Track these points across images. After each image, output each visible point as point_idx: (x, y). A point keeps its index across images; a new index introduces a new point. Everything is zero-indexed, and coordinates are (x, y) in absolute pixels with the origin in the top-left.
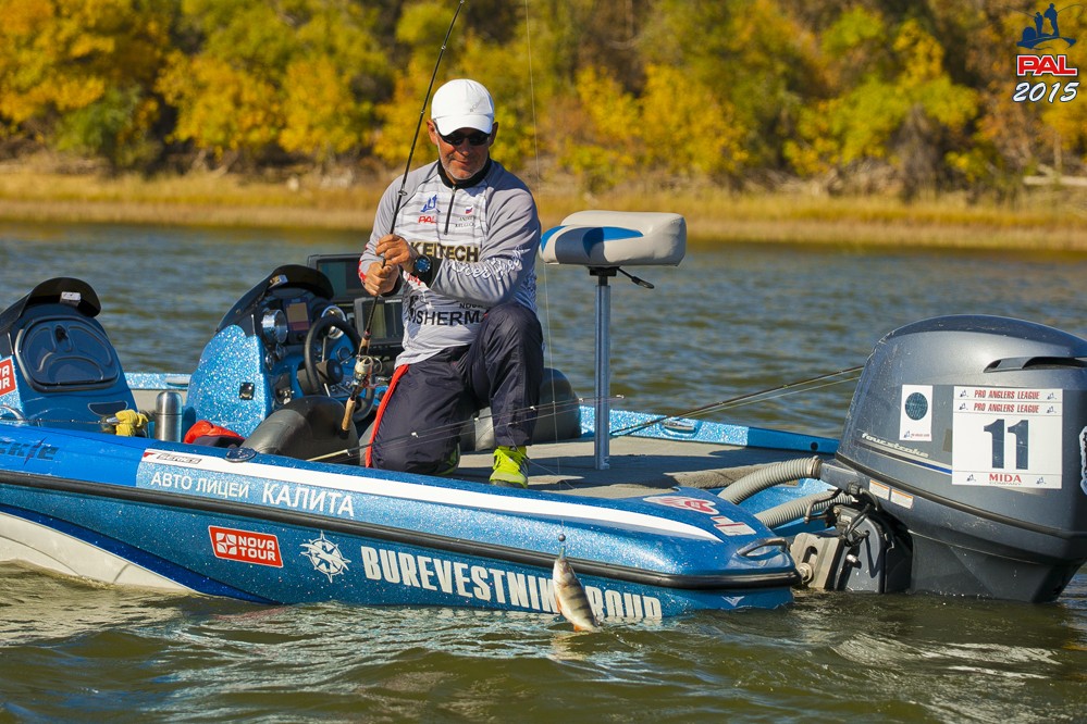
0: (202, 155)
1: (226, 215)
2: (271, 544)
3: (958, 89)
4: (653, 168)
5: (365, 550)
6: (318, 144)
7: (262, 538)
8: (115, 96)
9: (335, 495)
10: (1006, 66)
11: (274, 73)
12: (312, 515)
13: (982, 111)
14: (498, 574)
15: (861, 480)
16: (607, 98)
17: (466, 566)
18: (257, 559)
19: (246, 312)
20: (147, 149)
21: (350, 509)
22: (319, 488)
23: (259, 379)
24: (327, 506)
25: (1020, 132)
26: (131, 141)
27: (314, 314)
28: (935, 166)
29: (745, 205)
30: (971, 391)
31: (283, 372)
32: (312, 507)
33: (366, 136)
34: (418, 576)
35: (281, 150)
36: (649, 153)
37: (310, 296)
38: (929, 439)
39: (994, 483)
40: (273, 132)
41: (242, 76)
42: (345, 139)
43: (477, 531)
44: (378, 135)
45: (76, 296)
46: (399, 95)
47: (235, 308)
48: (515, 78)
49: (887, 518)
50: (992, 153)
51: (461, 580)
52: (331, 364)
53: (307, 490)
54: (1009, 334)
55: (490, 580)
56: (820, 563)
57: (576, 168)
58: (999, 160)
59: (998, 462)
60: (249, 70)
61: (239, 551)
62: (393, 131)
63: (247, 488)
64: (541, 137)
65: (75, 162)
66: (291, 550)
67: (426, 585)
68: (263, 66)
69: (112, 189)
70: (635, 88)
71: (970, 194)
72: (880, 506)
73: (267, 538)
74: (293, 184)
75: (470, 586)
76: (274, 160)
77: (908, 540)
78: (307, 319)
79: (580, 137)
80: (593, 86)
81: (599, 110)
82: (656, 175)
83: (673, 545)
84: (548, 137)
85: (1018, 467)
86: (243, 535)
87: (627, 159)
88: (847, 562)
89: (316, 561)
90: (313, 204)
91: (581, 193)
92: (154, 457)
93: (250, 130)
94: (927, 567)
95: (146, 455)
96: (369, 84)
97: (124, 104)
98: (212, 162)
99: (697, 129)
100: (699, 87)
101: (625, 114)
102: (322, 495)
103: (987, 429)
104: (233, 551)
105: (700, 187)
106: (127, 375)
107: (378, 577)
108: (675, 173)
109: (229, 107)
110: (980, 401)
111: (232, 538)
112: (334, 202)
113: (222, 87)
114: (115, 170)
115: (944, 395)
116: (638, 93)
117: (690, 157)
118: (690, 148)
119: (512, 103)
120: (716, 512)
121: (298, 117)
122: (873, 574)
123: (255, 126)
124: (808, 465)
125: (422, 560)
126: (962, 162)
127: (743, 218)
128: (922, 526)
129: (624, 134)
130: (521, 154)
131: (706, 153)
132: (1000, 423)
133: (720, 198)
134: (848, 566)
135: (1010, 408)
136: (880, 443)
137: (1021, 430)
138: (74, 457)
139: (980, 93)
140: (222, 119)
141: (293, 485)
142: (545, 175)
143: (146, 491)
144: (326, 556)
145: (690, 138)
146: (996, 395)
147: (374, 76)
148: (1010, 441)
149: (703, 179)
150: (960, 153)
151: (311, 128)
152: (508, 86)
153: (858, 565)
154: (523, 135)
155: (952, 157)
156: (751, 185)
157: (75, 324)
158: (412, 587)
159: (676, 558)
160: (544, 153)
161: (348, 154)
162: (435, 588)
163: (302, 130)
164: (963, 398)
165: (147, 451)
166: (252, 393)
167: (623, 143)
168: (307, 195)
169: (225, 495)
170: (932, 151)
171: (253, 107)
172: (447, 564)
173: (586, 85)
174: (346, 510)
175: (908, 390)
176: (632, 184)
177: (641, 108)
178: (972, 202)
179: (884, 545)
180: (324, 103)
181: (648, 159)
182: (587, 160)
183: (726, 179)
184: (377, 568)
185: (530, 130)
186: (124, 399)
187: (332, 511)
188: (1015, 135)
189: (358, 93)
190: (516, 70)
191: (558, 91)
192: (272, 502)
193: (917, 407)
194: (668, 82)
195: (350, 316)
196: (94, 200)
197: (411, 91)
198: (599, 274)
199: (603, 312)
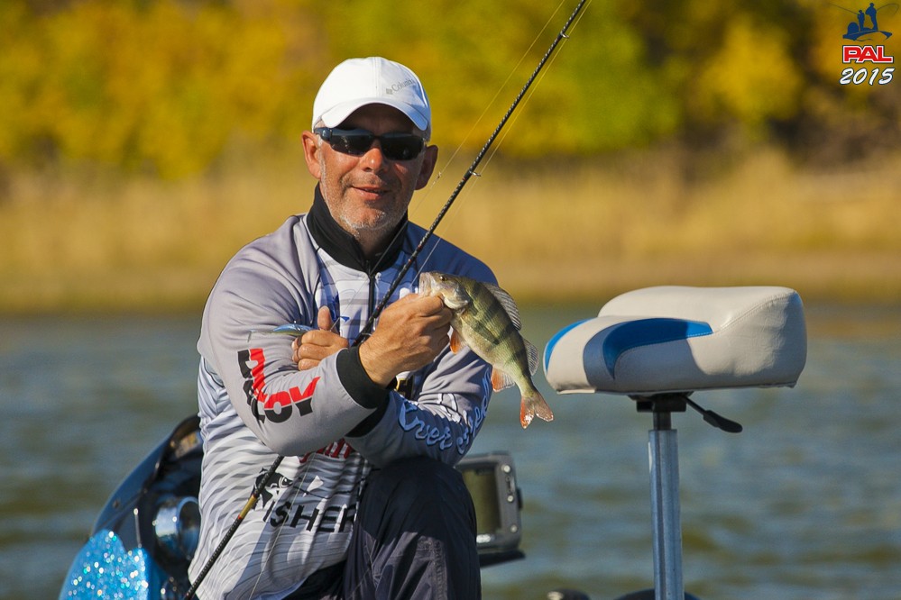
198: (653, 408)
199: (664, 481)
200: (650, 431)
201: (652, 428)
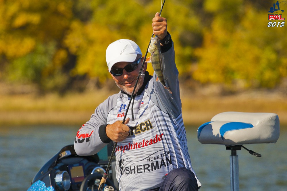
0: (93, 82)
8: (41, 48)
19: (46, 173)
20: (60, 79)
26: (51, 74)
37: (85, 162)
62: (204, 64)
65: (19, 88)
69: (41, 103)
78: (82, 175)
96: (189, 38)
97: (46, 53)
98: (99, 85)
114: (42, 92)
119: (273, 46)
196: (30, 110)
197: (214, 41)
198: (231, 149)
199: (234, 171)
200: (230, 156)
201: (231, 155)
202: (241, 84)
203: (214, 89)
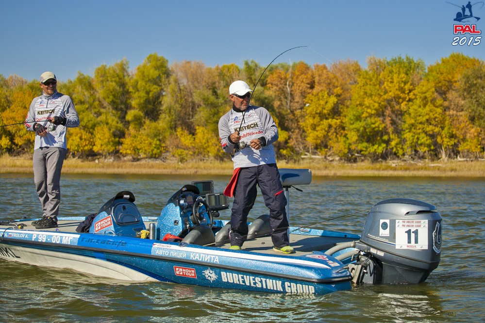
0: (71, 153)
1: (80, 170)
2: (193, 271)
3: (283, 131)
4: (198, 155)
5: (222, 273)
6: (104, 150)
7: (190, 269)
9: (213, 257)
10: (296, 125)
11: (91, 130)
12: (206, 263)
13: (290, 138)
14: (264, 280)
15: (368, 248)
16: (185, 136)
17: (254, 277)
18: (189, 276)
19: (175, 199)
21: (218, 261)
22: (208, 255)
23: (180, 220)
24: (210, 260)
25: (300, 143)
27: (194, 199)
28: (277, 153)
29: (224, 165)
30: (401, 221)
31: (186, 216)
32: (206, 260)
33: (117, 147)
34: (239, 280)
35: (93, 152)
36: (197, 151)
37: (193, 193)
38: (389, 235)
39: (408, 248)
40: (91, 147)
41: (82, 131)
42: (112, 149)
43: (258, 267)
44: (120, 147)
45: (128, 196)
46: (126, 136)
47: (172, 198)
48: (159, 130)
49: (375, 259)
50: (292, 149)
51: (252, 282)
52: (200, 214)
53: (204, 255)
54: (411, 204)
55: (261, 282)
56: (356, 273)
57: (176, 155)
58: (294, 151)
59: (409, 242)
60: (84, 129)
61: (183, 273)
62: (125, 146)
63: (185, 255)
64: (166, 147)
66: (199, 273)
67: (241, 283)
68: (88, 128)
70: (193, 133)
71: (287, 161)
72: (374, 256)
73: (192, 270)
74: (97, 161)
75: (255, 283)
76: (91, 155)
77: (381, 265)
78: (192, 200)
79: (177, 147)
80: (181, 132)
81: (183, 139)
82: (199, 157)
83: (317, 270)
84: (168, 147)
85: (415, 243)
86: (184, 269)
87: (191, 153)
88: (363, 272)
89: (207, 276)
90: (103, 167)
91: (178, 162)
92: (156, 246)
93: (84, 146)
94: (387, 273)
95: (154, 245)
98: (74, 155)
99: (210, 144)
100: (210, 132)
101: (190, 140)
102: (209, 257)
103: (406, 232)
104: (181, 273)
105: (211, 160)
106: (142, 217)
107: (226, 281)
108: (204, 156)
109: (79, 140)
110: (404, 224)
111: (181, 270)
112: (109, 166)
113: (77, 134)
115: (393, 223)
116: (193, 134)
117: (209, 152)
118: (208, 149)
119: (158, 138)
120: (328, 259)
121: (98, 143)
122: (371, 276)
123: (86, 145)
124: (352, 244)
125: (240, 276)
126: (284, 152)
127: (224, 169)
128: (386, 261)
129: (190, 146)
130: (161, 151)
131: (213, 151)
132: (410, 230)
133: (217, 163)
134: (364, 273)
135: (413, 226)
136: (373, 237)
137: (416, 232)
138: (131, 246)
139: (289, 132)
140: (77, 143)
141: (200, 254)
142: (168, 158)
143: (155, 256)
144: (210, 275)
145: (208, 146)
146: (408, 222)
147: (119, 130)
148: (413, 235)
149: (212, 158)
150: (284, 150)
151: (102, 145)
152: (157, 133)
153: (367, 273)
154: (161, 147)
155: (281, 150)
156: (225, 159)
157: (128, 205)
158: (237, 284)
159: (319, 274)
160: (167, 151)
161: (112, 152)
162: (244, 284)
163: (99, 146)
164: (399, 224)
165: (154, 243)
166: (178, 223)
167: (190, 148)
168: (101, 164)
169: (179, 257)
170: (276, 149)
171: (85, 140)
172: (248, 277)
173: (179, 132)
174: (217, 261)
175: (382, 221)
176: (192, 160)
177: (194, 138)
178: (287, 163)
179: (375, 267)
180: (105, 138)
181: (197, 152)
182: (180, 153)
183: (219, 158)
184: (226, 278)
185: (163, 145)
186: (142, 227)
187: (212, 261)
188: (299, 144)
189: (115, 135)
190: (159, 128)
191: (171, 134)
192: (193, 258)
193: (385, 226)
194: (202, 131)
195: (205, 199)
197: (130, 135)
202: (142, 155)
203: (130, 157)
